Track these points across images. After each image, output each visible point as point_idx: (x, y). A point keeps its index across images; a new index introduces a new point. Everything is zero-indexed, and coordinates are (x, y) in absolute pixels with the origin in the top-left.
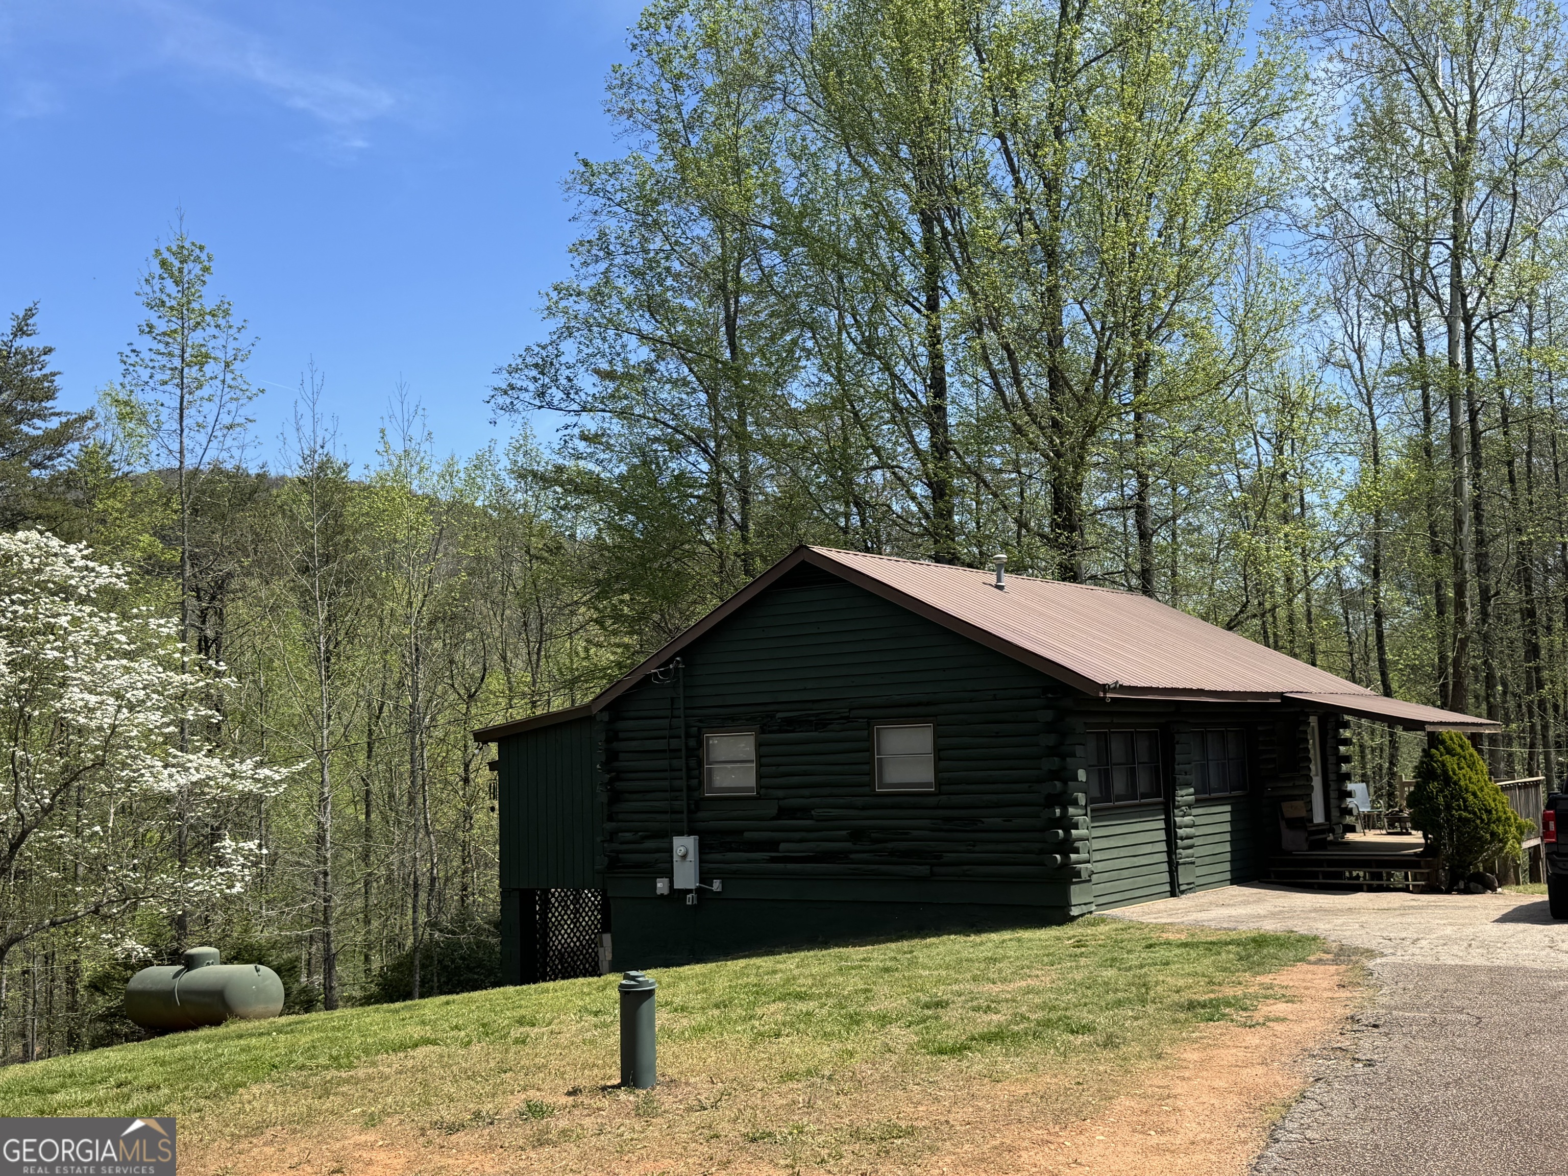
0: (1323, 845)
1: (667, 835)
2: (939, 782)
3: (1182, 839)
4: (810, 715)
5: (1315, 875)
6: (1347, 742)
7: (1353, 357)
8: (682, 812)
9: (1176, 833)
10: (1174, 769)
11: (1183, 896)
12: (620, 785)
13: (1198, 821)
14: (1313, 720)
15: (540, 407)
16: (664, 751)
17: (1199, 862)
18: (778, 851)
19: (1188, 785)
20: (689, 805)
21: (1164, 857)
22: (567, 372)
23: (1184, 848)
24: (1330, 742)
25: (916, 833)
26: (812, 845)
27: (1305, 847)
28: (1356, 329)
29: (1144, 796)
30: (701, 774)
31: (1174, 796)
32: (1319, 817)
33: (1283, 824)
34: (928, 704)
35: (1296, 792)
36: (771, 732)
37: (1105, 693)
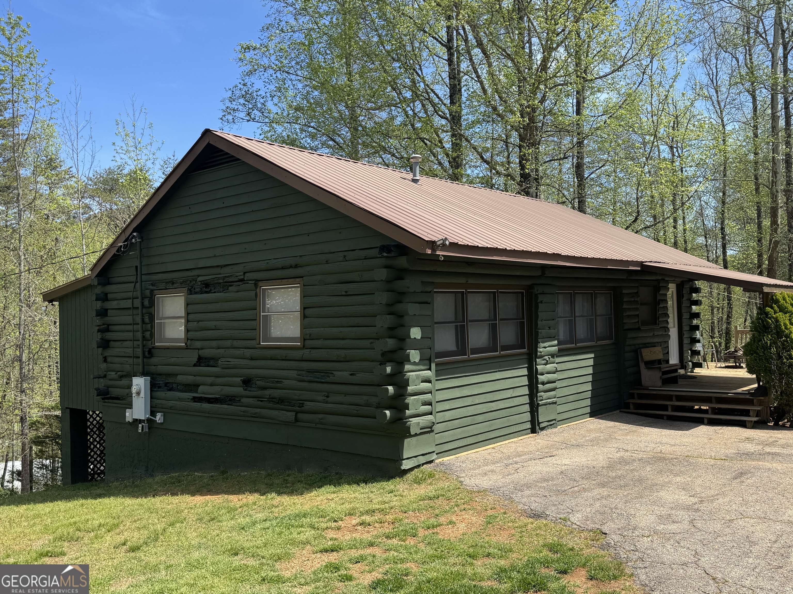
0: (674, 380)
1: (130, 376)
2: (304, 338)
3: (543, 384)
4: (219, 278)
5: (665, 408)
6: (697, 303)
7: (713, 92)
8: (139, 357)
9: (537, 378)
10: (537, 325)
11: (544, 432)
12: (109, 336)
13: (560, 367)
14: (672, 287)
15: (248, 121)
16: (130, 308)
17: (559, 401)
18: (197, 392)
19: (551, 338)
20: (144, 352)
21: (526, 399)
22: (262, 101)
23: (545, 391)
24: (685, 304)
25: (286, 382)
26: (217, 389)
27: (659, 383)
28: (714, 77)
29: (504, 348)
30: (153, 327)
31: (537, 347)
32: (674, 360)
33: (642, 366)
34: (296, 266)
35: (656, 340)
36: (196, 293)
37: (434, 250)
